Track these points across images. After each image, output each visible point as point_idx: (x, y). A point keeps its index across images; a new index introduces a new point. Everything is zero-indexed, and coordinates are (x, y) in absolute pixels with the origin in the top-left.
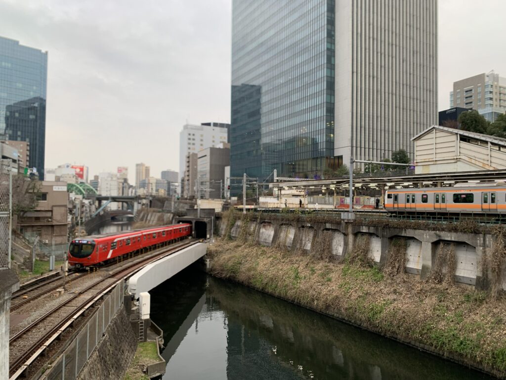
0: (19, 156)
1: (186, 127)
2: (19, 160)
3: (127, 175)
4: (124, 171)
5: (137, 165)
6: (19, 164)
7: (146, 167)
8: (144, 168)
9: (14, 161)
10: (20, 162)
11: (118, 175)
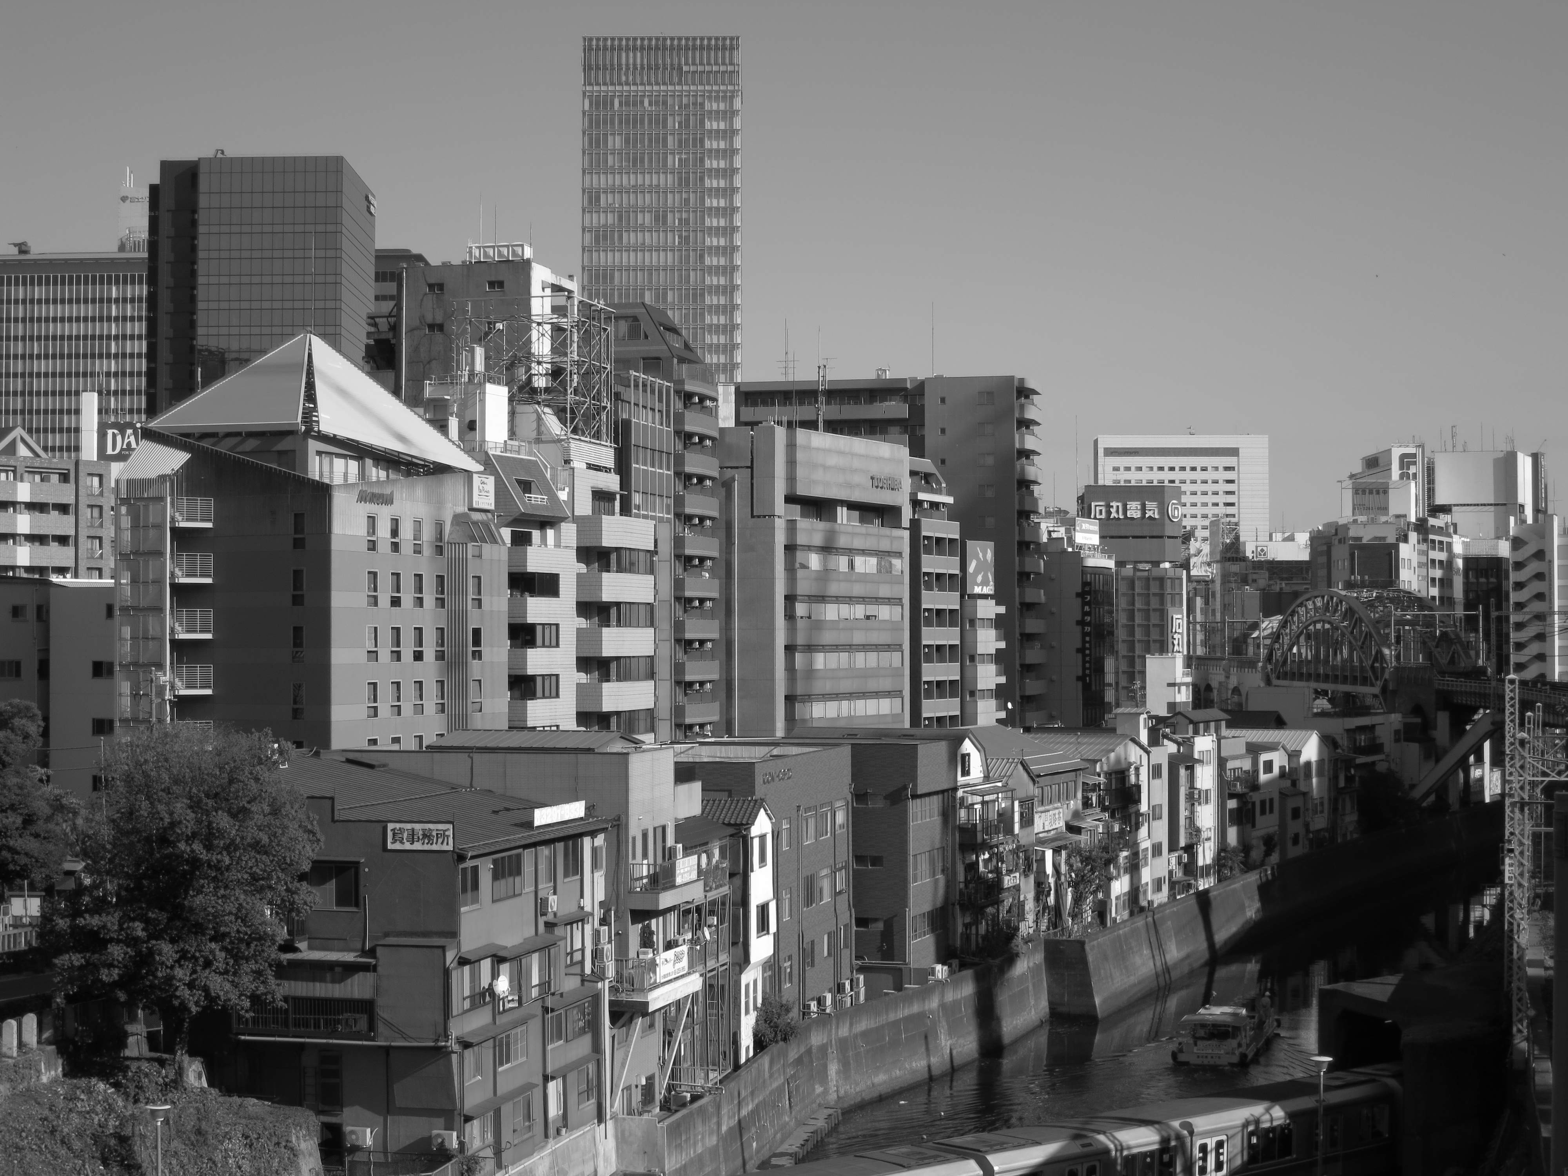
9: (882, 513)
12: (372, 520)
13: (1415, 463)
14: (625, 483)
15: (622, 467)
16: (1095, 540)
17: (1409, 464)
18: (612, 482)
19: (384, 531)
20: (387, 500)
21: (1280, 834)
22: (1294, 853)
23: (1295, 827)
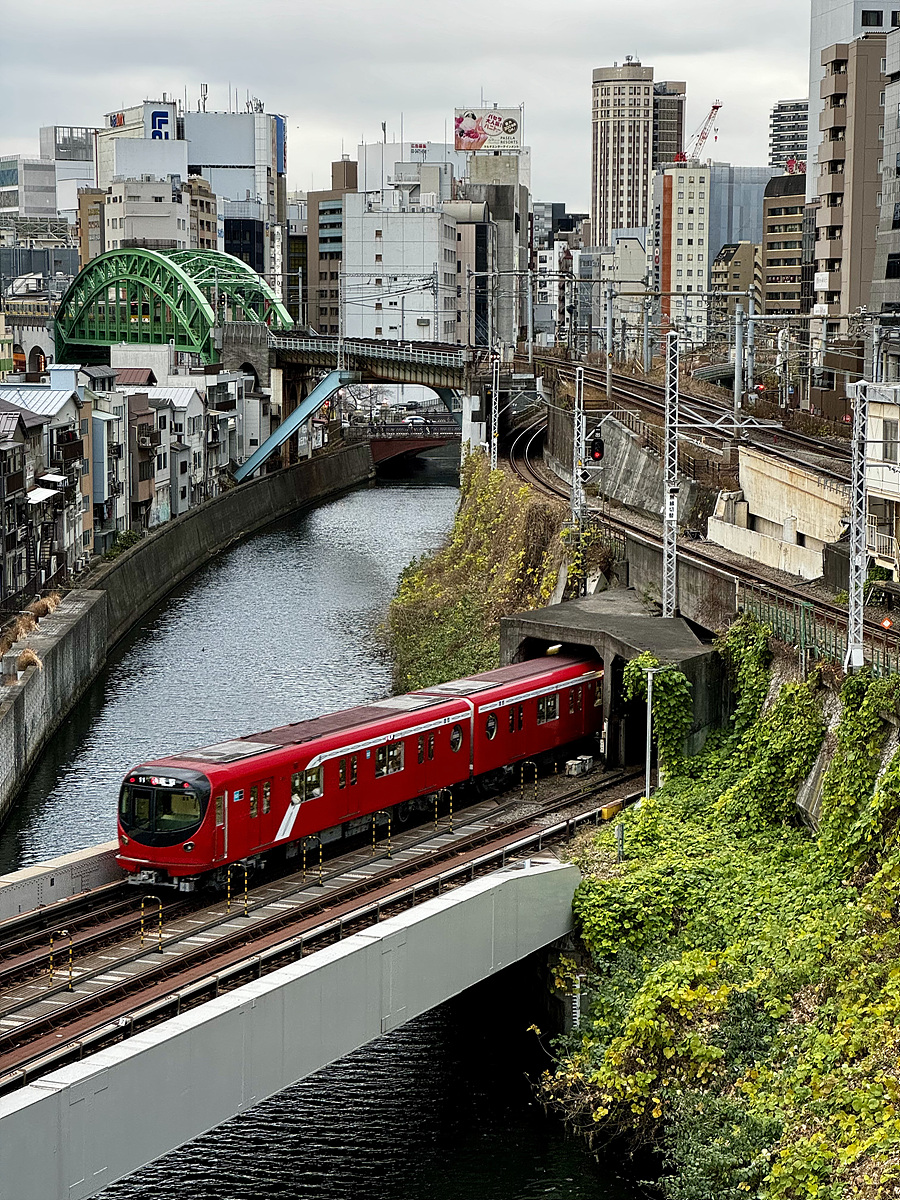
7: (662, 90)
13: (166, 122)
17: (162, 122)
21: (171, 488)
22: (183, 506)
23: (183, 481)
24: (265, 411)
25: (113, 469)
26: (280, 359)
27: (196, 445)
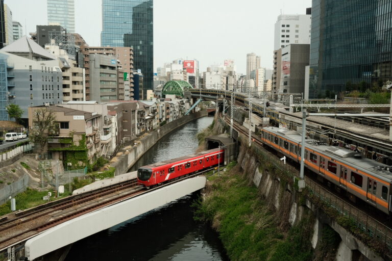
0: (119, 62)
1: (280, 18)
2: (118, 67)
3: (233, 68)
4: (230, 64)
5: (248, 55)
6: (118, 70)
7: (257, 57)
8: (255, 58)
9: (113, 68)
10: (119, 68)
11: (225, 68)
12: (42, 67)
14: (77, 62)
15: (77, 59)
16: (140, 72)
18: (75, 62)
19: (44, 69)
20: (45, 65)
21: (172, 116)
22: (175, 119)
23: (175, 115)
24: (190, 104)
25: (162, 113)
26: (192, 97)
27: (177, 110)
